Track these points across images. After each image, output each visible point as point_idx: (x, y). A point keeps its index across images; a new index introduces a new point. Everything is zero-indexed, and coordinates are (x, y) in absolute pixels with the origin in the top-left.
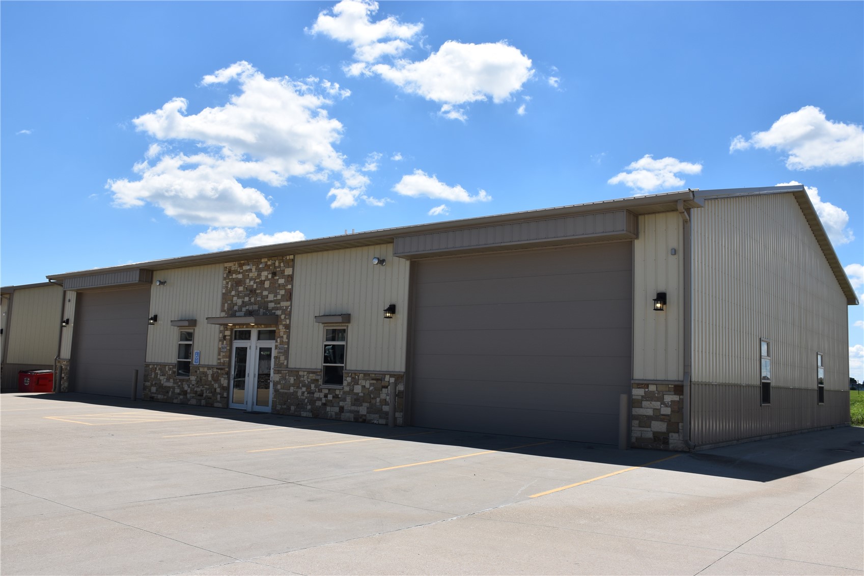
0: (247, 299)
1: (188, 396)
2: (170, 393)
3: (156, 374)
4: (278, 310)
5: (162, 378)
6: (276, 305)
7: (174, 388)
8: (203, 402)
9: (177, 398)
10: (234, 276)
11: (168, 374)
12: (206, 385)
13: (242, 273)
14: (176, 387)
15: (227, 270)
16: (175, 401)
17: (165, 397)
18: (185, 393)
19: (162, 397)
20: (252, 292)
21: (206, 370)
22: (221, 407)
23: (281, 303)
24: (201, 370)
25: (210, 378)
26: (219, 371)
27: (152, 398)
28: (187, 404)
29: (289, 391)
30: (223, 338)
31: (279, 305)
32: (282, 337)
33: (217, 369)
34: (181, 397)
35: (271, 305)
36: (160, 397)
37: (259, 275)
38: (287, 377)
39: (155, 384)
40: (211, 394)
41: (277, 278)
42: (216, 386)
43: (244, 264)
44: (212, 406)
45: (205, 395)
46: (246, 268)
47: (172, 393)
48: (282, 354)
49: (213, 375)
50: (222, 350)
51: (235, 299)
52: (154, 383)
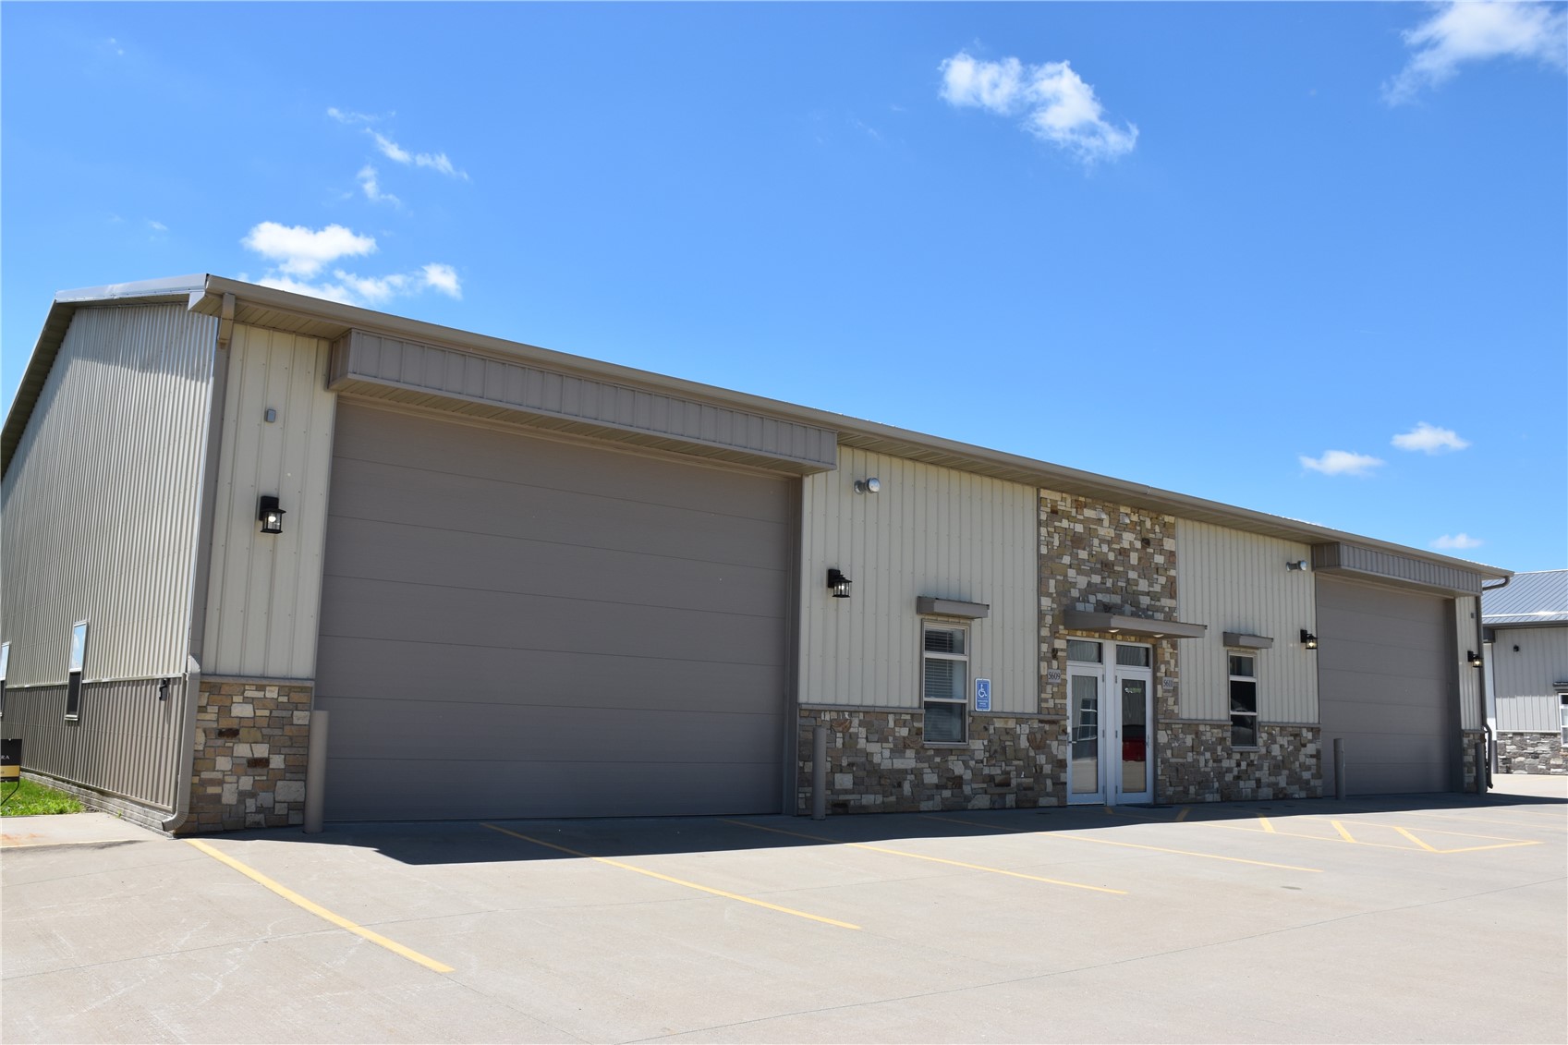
0: (1096, 579)
1: (967, 789)
2: (907, 787)
3: (851, 739)
4: (1157, 611)
5: (874, 748)
6: (1153, 602)
7: (918, 773)
8: (1010, 800)
9: (931, 798)
10: (1065, 523)
11: (895, 738)
12: (1016, 759)
13: (1080, 522)
14: (925, 771)
15: (1049, 505)
16: (925, 806)
17: (893, 799)
18: (957, 782)
19: (879, 799)
20: (1106, 566)
21: (1011, 724)
22: (1056, 804)
23: (1162, 599)
24: (999, 724)
25: (1024, 743)
26: (1047, 727)
27: (844, 805)
28: (965, 809)
29: (1185, 760)
30: (1050, 655)
31: (1158, 603)
32: (1168, 663)
33: (1041, 721)
34: (947, 793)
35: (1145, 601)
36: (868, 799)
37: (1119, 537)
38: (1181, 736)
39: (851, 765)
40: (1032, 780)
41: (1152, 551)
42: (1042, 759)
43: (1086, 506)
44: (1034, 805)
45: (1014, 782)
46: (1088, 513)
47: (913, 786)
48: (1170, 694)
49: (1031, 738)
50: (1050, 681)
51: (1072, 573)
52: (844, 763)
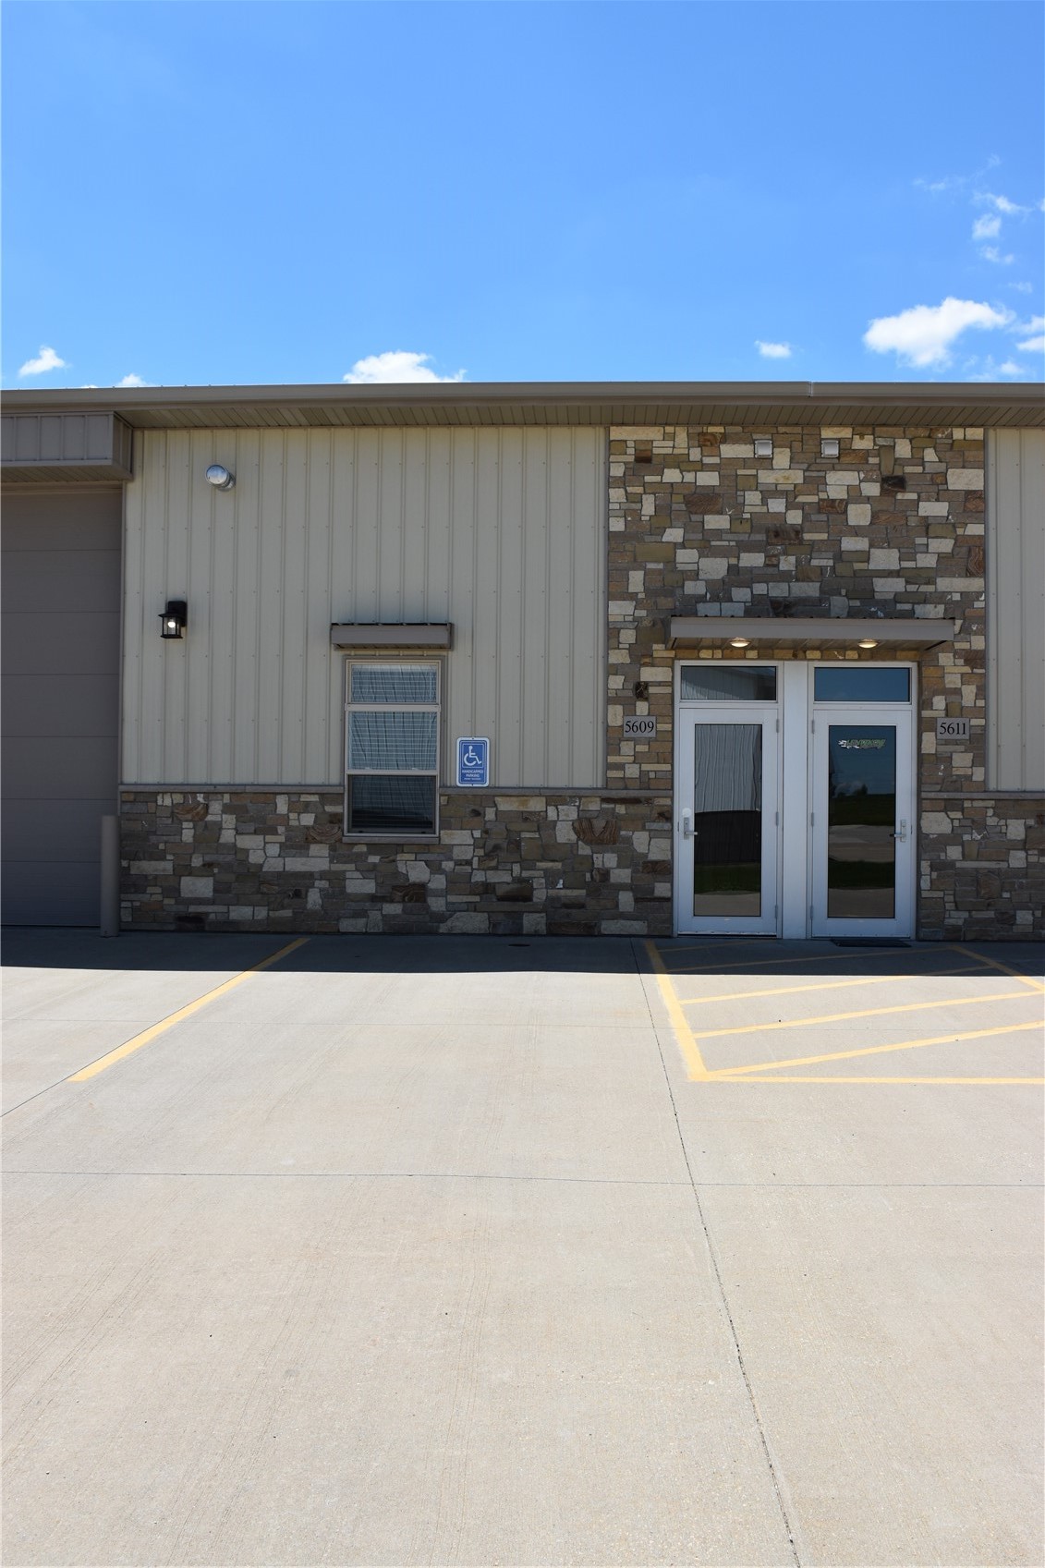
0: (754, 560)
1: (437, 904)
2: (314, 898)
3: (209, 834)
4: (925, 602)
5: (250, 842)
6: (912, 588)
7: (336, 879)
8: (533, 921)
9: (362, 914)
10: (672, 475)
11: (289, 828)
12: (543, 859)
13: (712, 468)
14: (348, 875)
15: (631, 451)
16: (346, 925)
17: (287, 913)
18: (418, 893)
19: (262, 913)
20: (779, 535)
21: (536, 805)
22: (645, 932)
23: (939, 580)
24: (505, 805)
25: (565, 834)
26: (621, 809)
27: (198, 919)
28: (434, 933)
29: (1003, 865)
30: (630, 694)
31: (931, 588)
32: (958, 692)
33: (605, 800)
34: (393, 909)
35: (885, 587)
36: (241, 913)
37: (816, 483)
38: (991, 821)
39: (208, 866)
40: (583, 892)
41: (914, 496)
42: (609, 860)
43: (725, 439)
44: (590, 930)
45: (540, 895)
46: (728, 451)
47: (325, 895)
48: (962, 748)
49: (584, 827)
50: (626, 735)
51: (686, 557)
52: (197, 861)
